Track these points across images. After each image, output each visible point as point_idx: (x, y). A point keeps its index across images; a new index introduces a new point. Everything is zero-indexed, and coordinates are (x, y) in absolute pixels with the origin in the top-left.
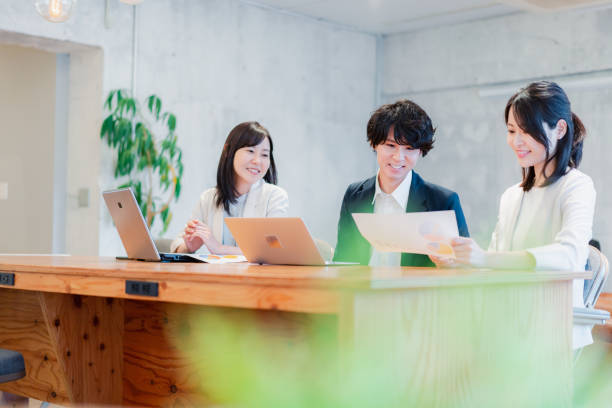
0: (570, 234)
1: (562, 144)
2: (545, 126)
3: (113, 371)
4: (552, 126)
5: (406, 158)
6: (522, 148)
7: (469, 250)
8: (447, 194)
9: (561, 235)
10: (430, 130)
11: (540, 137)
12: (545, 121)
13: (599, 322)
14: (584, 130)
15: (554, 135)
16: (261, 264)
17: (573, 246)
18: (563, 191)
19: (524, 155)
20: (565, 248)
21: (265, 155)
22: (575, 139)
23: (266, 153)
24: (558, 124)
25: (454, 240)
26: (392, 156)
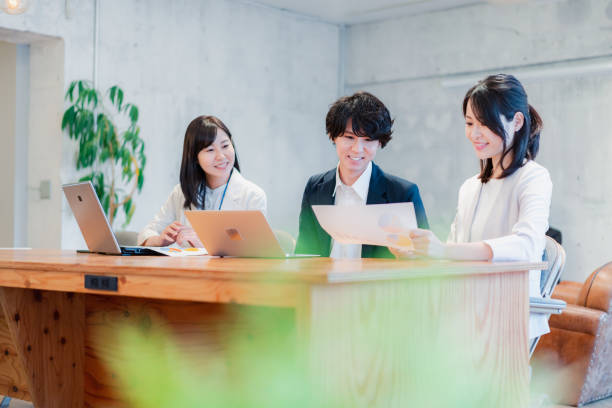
0: (526, 225)
1: (519, 136)
2: (503, 118)
3: (74, 365)
4: (509, 118)
5: (364, 149)
6: (481, 141)
7: (427, 242)
8: (406, 186)
9: (518, 227)
10: (389, 122)
11: (498, 130)
12: (503, 114)
13: (556, 312)
14: (540, 122)
15: (511, 127)
16: (222, 257)
18: (520, 182)
19: (482, 147)
20: (521, 239)
21: (225, 146)
22: (532, 132)
23: (225, 144)
24: (515, 116)
25: (412, 231)
26: (351, 148)
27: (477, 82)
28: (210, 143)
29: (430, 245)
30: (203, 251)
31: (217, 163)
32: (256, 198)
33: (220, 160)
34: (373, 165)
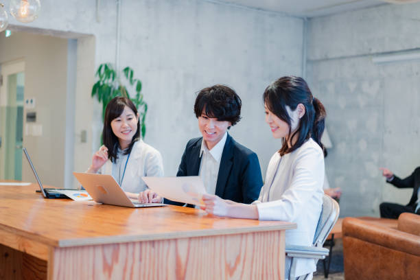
0: (291, 193)
1: (303, 121)
2: (288, 109)
4: (293, 108)
6: (273, 125)
12: (288, 104)
15: (296, 115)
16: (103, 204)
17: (290, 203)
19: (275, 129)
20: (284, 204)
21: (130, 119)
23: (130, 117)
24: (298, 107)
25: (204, 196)
26: (206, 125)
28: (119, 116)
29: (215, 207)
31: (123, 130)
33: (124, 128)
34: (228, 135)
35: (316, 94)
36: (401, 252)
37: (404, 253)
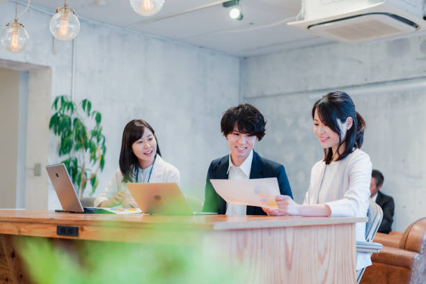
0: (354, 192)
1: (349, 133)
2: (339, 121)
4: (343, 121)
5: (247, 142)
6: (324, 136)
7: (287, 204)
8: (276, 166)
9: (348, 193)
10: (262, 122)
11: (336, 129)
12: (339, 118)
13: (376, 251)
14: (364, 124)
15: (344, 127)
17: (356, 201)
18: (350, 163)
19: (325, 140)
21: (150, 139)
22: (359, 130)
23: (150, 137)
24: (347, 120)
25: (277, 197)
26: (238, 141)
27: (321, 97)
28: (140, 137)
29: (289, 206)
30: (139, 210)
31: (145, 151)
32: (172, 175)
33: (147, 149)
34: (254, 152)
35: (358, 109)
36: (382, 265)
37: (386, 265)
